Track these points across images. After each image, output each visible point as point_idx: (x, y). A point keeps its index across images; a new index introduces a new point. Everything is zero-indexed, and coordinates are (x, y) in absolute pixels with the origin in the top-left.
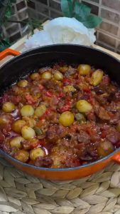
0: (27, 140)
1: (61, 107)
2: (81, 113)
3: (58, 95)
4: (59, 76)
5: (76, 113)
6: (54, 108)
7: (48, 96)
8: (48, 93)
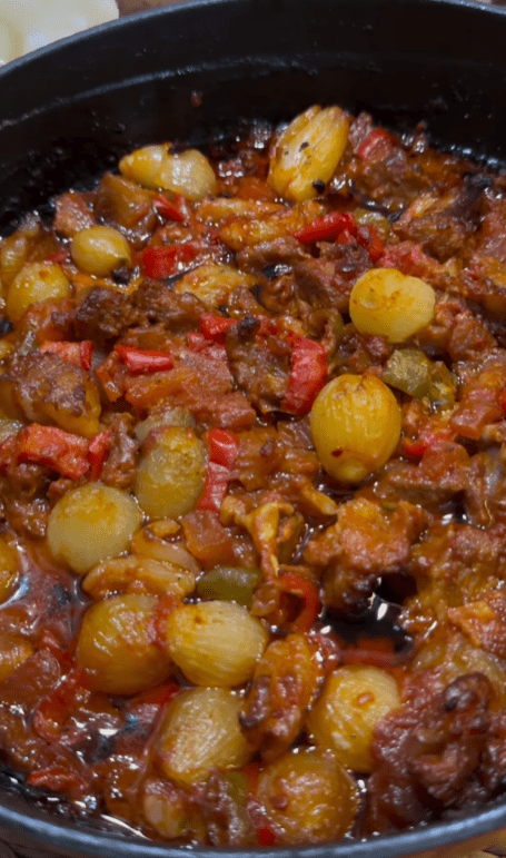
0: (248, 681)
1: (277, 382)
2: (407, 345)
3: (196, 339)
4: (104, 244)
5: (383, 361)
6: (236, 409)
7: (153, 369)
8: (136, 358)
